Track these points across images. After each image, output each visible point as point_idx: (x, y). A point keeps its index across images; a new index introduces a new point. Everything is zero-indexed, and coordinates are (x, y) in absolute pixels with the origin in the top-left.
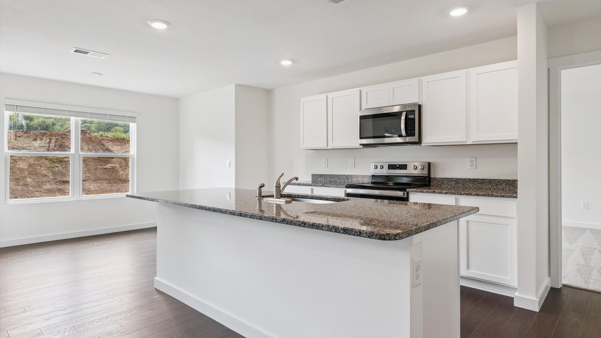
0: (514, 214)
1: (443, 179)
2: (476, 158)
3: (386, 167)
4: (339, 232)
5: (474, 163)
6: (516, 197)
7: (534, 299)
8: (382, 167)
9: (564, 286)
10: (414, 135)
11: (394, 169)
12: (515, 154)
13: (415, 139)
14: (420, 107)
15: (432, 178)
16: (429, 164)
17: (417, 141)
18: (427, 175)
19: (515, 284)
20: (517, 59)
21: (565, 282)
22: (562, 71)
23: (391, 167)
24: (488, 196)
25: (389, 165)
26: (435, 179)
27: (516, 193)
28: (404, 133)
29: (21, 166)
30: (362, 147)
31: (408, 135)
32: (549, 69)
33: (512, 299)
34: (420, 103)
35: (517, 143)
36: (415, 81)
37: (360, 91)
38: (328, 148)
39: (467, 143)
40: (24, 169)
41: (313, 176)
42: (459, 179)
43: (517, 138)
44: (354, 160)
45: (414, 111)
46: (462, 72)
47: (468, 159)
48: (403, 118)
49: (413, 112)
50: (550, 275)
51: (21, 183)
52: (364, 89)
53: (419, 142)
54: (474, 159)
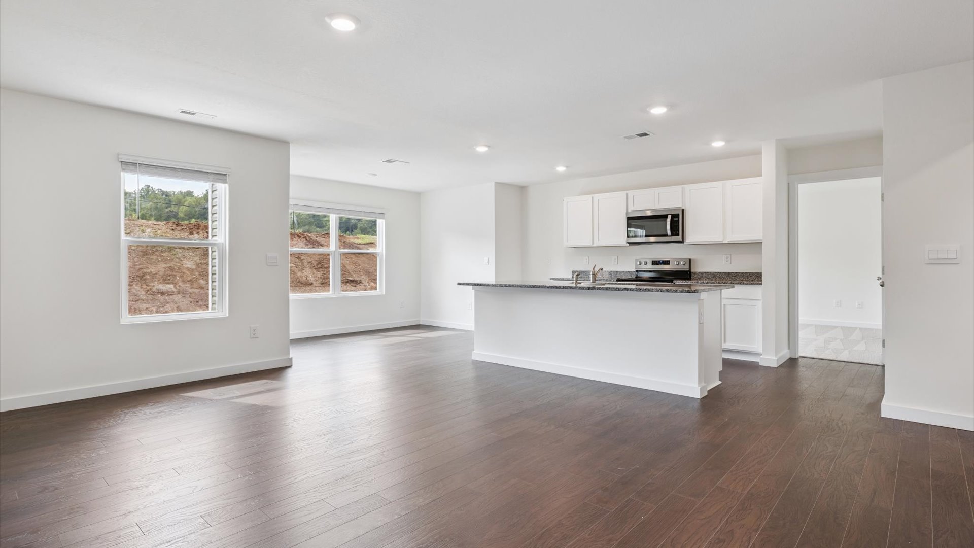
0: (760, 297)
1: (703, 273)
2: (731, 255)
3: (650, 263)
4: (664, 292)
5: (729, 259)
6: (761, 284)
7: (774, 358)
8: (646, 263)
9: (800, 357)
10: (678, 235)
11: (658, 264)
12: (760, 252)
13: (679, 238)
14: (683, 210)
15: (693, 273)
16: (690, 260)
17: (681, 240)
18: (688, 270)
19: (760, 350)
20: (761, 176)
21: (801, 354)
22: (799, 185)
23: (655, 263)
24: (741, 284)
25: (653, 262)
26: (695, 273)
27: (761, 281)
28: (669, 233)
29: (189, 266)
30: (628, 245)
31: (673, 235)
32: (789, 183)
33: (758, 363)
34: (683, 208)
35: (762, 243)
36: (679, 188)
37: (627, 194)
38: (594, 246)
39: (724, 243)
40: (193, 270)
41: (574, 272)
42: (716, 273)
43: (762, 239)
44: (616, 257)
45: (678, 214)
46: (720, 183)
47: (724, 255)
48: (669, 219)
49: (677, 216)
50: (789, 348)
51: (195, 285)
52: (631, 193)
53: (683, 241)
54: (729, 256)
